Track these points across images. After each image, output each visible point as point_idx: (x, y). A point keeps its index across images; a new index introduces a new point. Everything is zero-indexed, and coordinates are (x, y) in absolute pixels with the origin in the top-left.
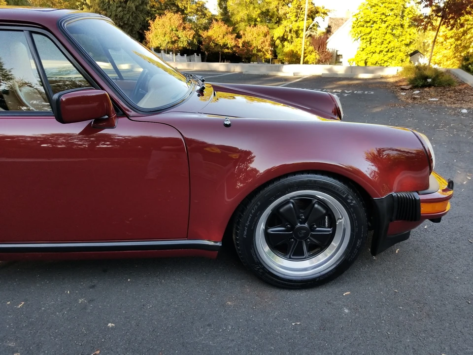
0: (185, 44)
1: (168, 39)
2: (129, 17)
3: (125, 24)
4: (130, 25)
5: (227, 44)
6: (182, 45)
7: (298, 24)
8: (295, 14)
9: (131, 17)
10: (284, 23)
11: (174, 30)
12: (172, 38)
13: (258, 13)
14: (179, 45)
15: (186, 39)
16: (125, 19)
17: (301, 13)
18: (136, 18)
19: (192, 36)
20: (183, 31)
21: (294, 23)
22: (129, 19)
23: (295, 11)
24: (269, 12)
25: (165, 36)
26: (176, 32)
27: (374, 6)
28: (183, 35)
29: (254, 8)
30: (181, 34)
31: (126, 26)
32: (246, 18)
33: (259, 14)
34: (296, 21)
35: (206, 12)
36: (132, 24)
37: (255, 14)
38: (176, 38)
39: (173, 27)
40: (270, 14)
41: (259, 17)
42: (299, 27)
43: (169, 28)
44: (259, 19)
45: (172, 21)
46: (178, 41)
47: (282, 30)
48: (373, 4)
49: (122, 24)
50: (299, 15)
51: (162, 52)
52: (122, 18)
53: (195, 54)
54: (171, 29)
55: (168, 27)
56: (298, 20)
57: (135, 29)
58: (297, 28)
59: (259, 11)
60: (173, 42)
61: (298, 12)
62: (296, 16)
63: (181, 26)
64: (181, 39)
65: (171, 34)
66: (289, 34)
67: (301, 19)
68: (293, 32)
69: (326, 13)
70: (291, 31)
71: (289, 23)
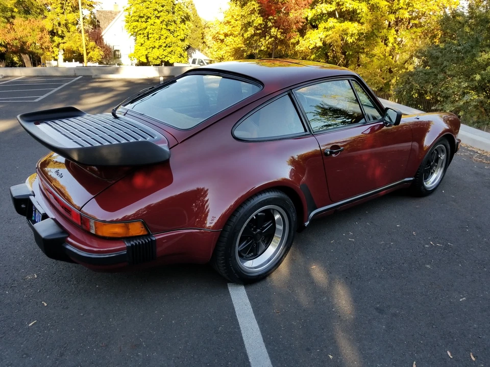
7: (66, 17)
8: (60, 5)
17: (67, 4)
21: (61, 15)
34: (63, 13)
42: (67, 20)
44: (16, 10)
50: (64, 7)
62: (62, 8)
66: (59, 28)
67: (68, 12)
68: (62, 26)
69: (92, 6)
70: (59, 24)
71: (55, 16)
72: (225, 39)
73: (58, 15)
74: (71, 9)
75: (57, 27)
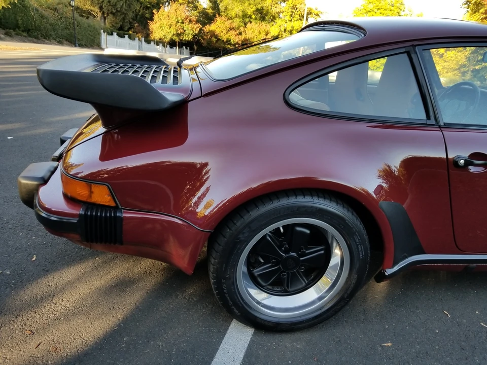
0: (191, 37)
1: (173, 31)
2: (123, 4)
3: (117, 11)
4: (123, 13)
5: (230, 40)
6: (187, 39)
7: (292, 24)
8: (290, 13)
9: (124, 4)
10: (278, 21)
11: (180, 22)
12: (177, 30)
13: (253, 9)
14: (184, 38)
15: (192, 32)
16: (119, 6)
17: (296, 13)
18: (129, 6)
19: (198, 29)
20: (189, 24)
21: (288, 22)
22: (122, 7)
23: (290, 10)
24: (264, 10)
25: (170, 28)
26: (181, 25)
27: (369, 12)
28: (189, 28)
29: (250, 4)
30: (187, 26)
31: (119, 14)
32: (241, 14)
33: (254, 11)
34: (291, 21)
35: (197, 4)
36: (125, 12)
37: (250, 10)
38: (182, 31)
39: (179, 19)
40: (264, 12)
41: (254, 14)
42: (293, 27)
43: (175, 20)
44: (253, 16)
45: (178, 13)
46: (183, 34)
47: (277, 29)
48: (369, 10)
49: (114, 11)
50: (293, 15)
51: (152, 43)
52: (116, 5)
53: (184, 47)
54: (176, 20)
55: (174, 18)
56: (293, 20)
57: (128, 18)
58: (291, 28)
59: (254, 8)
60: (179, 35)
61: (293, 12)
62: (291, 16)
63: (187, 19)
64: (187, 32)
65: (177, 27)
66: (284, 33)
67: (296, 19)
68: (287, 32)
69: (319, 15)
70: (285, 30)
71: (284, 23)
72: (445, 54)
73: (286, 22)
74: (299, 18)
75: (283, 33)
